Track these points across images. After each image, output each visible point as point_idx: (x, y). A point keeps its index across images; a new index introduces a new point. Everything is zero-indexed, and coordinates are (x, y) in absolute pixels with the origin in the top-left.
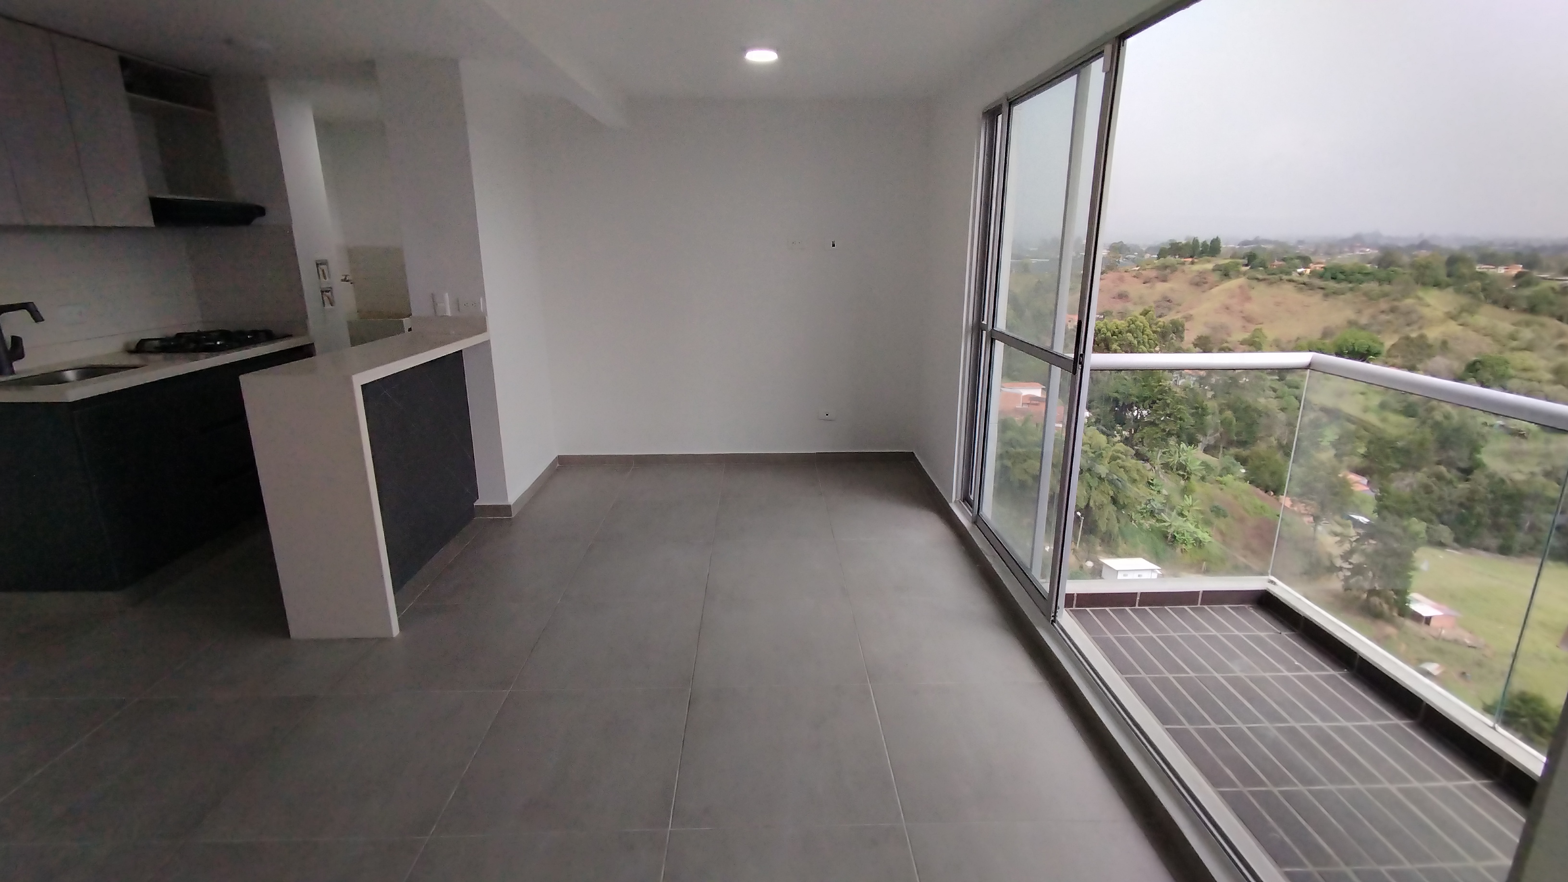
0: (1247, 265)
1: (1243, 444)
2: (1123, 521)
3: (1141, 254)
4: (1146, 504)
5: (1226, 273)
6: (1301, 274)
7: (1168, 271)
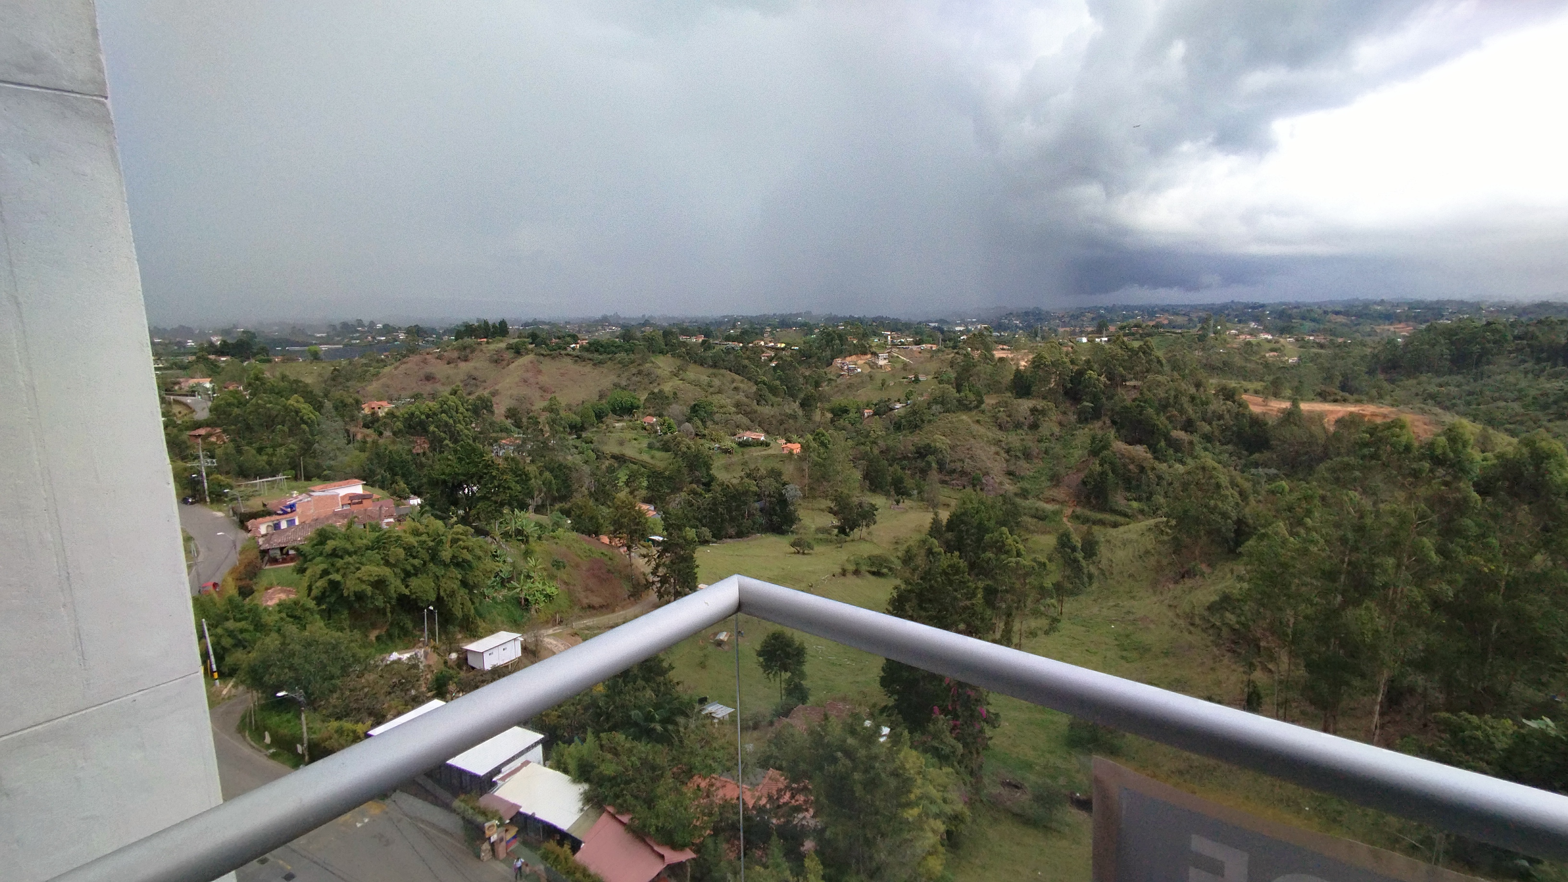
0: (531, 343)
1: (563, 498)
2: (476, 601)
3: (440, 337)
4: (495, 577)
5: (518, 351)
6: (574, 349)
7: (468, 351)
